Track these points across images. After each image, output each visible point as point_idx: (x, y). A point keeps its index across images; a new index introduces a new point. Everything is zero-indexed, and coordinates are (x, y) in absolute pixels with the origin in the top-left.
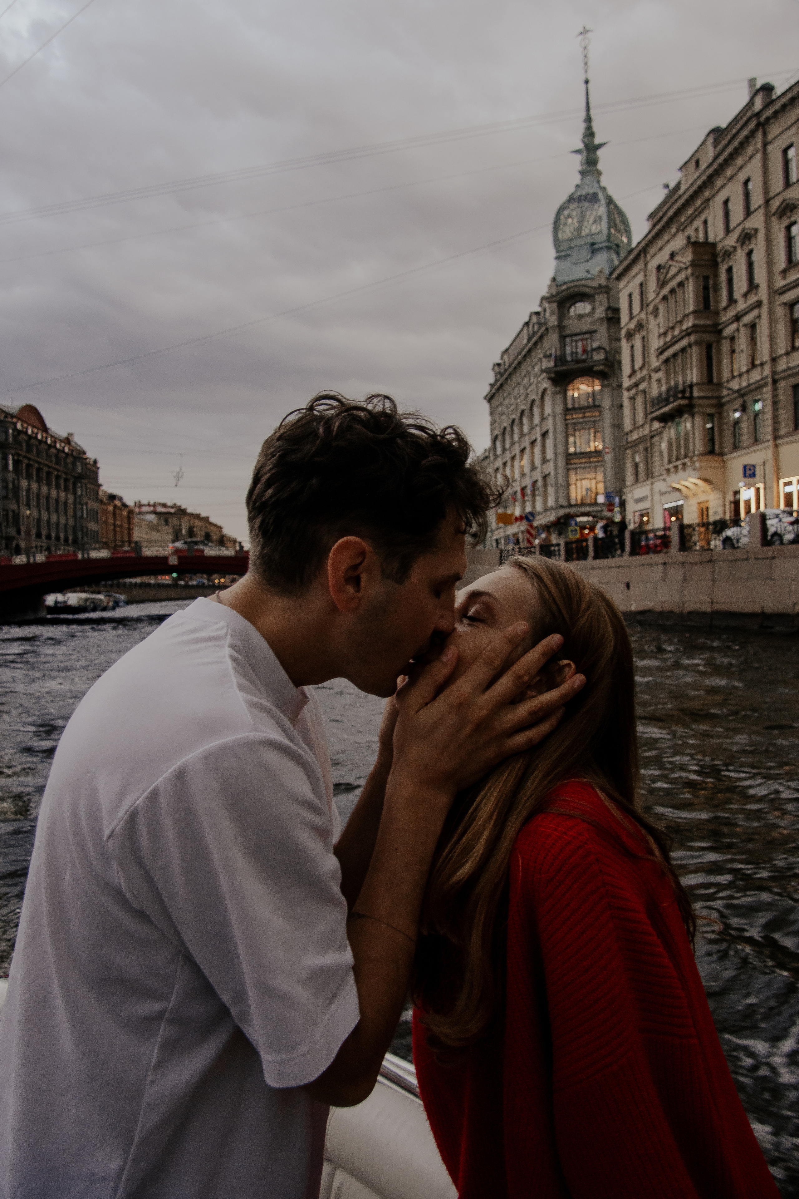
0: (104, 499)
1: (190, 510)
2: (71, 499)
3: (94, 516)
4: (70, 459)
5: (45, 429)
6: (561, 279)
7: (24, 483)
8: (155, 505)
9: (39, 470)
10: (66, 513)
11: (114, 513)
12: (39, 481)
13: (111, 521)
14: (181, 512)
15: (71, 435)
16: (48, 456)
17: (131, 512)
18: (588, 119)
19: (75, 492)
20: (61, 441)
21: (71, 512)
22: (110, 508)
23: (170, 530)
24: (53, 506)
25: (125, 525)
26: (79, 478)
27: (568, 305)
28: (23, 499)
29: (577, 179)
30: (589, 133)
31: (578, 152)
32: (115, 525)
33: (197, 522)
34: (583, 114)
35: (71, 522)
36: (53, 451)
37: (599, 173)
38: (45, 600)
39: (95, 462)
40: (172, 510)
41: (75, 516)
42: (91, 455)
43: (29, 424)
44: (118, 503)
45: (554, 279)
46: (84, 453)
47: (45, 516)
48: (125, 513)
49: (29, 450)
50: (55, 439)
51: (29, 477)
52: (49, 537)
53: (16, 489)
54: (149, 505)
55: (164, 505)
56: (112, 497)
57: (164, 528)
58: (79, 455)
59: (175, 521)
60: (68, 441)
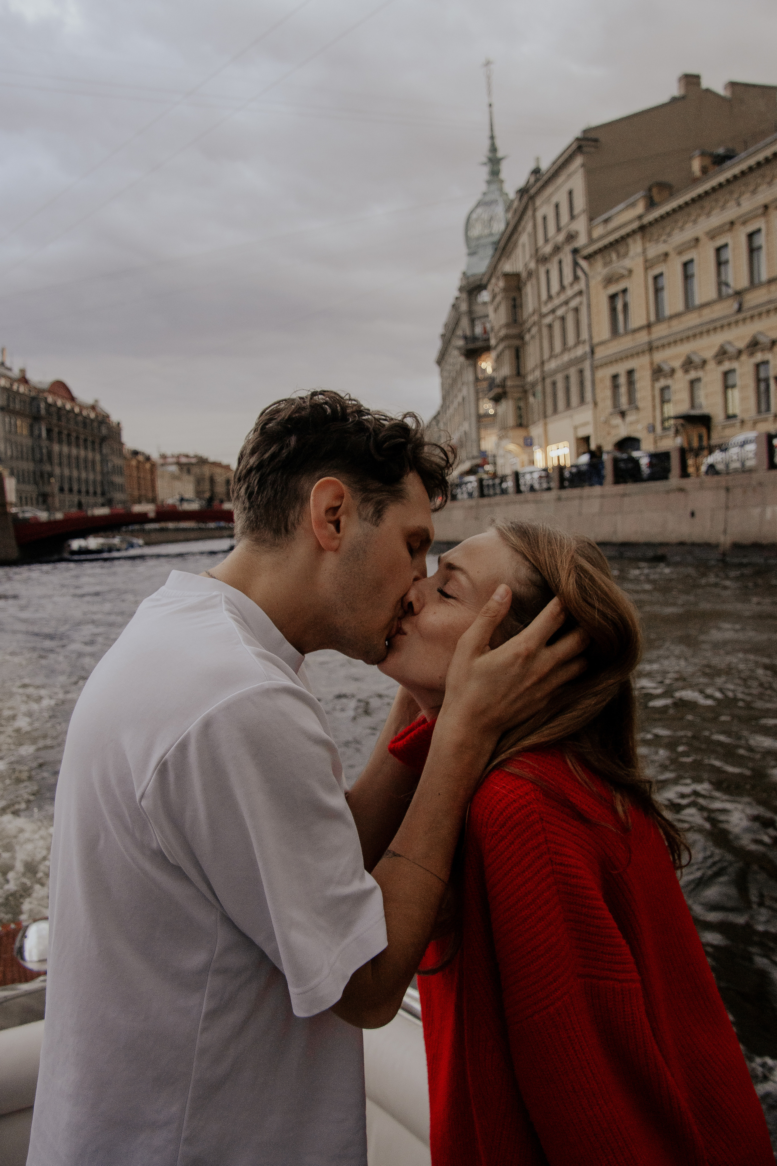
0: (129, 456)
1: (212, 458)
2: (98, 457)
3: (119, 471)
4: (95, 424)
5: (72, 399)
6: (469, 273)
7: (56, 448)
8: (178, 457)
9: (69, 435)
10: (94, 469)
11: (138, 468)
12: (69, 444)
13: (135, 473)
14: (202, 461)
15: (96, 401)
16: (76, 423)
17: (153, 465)
18: (492, 138)
19: (101, 452)
20: (87, 408)
21: (98, 468)
22: (134, 463)
23: (191, 478)
24: (82, 465)
25: (149, 477)
26: (103, 439)
27: (475, 293)
28: (56, 461)
29: (483, 187)
30: (493, 149)
31: (485, 164)
32: (139, 478)
33: (218, 470)
34: (487, 134)
35: (99, 478)
36: (80, 418)
37: (502, 182)
38: (69, 546)
39: (119, 424)
40: (193, 461)
41: (102, 473)
42: (114, 418)
43: (59, 396)
44: (141, 458)
45: (464, 274)
46: (108, 417)
47: (75, 474)
48: (148, 466)
49: (59, 419)
50: (82, 407)
51: (60, 442)
52: (79, 492)
53: (50, 454)
54: (173, 456)
55: (187, 456)
56: (136, 453)
57: (186, 477)
58: (103, 420)
59: (196, 470)
60: (93, 408)
